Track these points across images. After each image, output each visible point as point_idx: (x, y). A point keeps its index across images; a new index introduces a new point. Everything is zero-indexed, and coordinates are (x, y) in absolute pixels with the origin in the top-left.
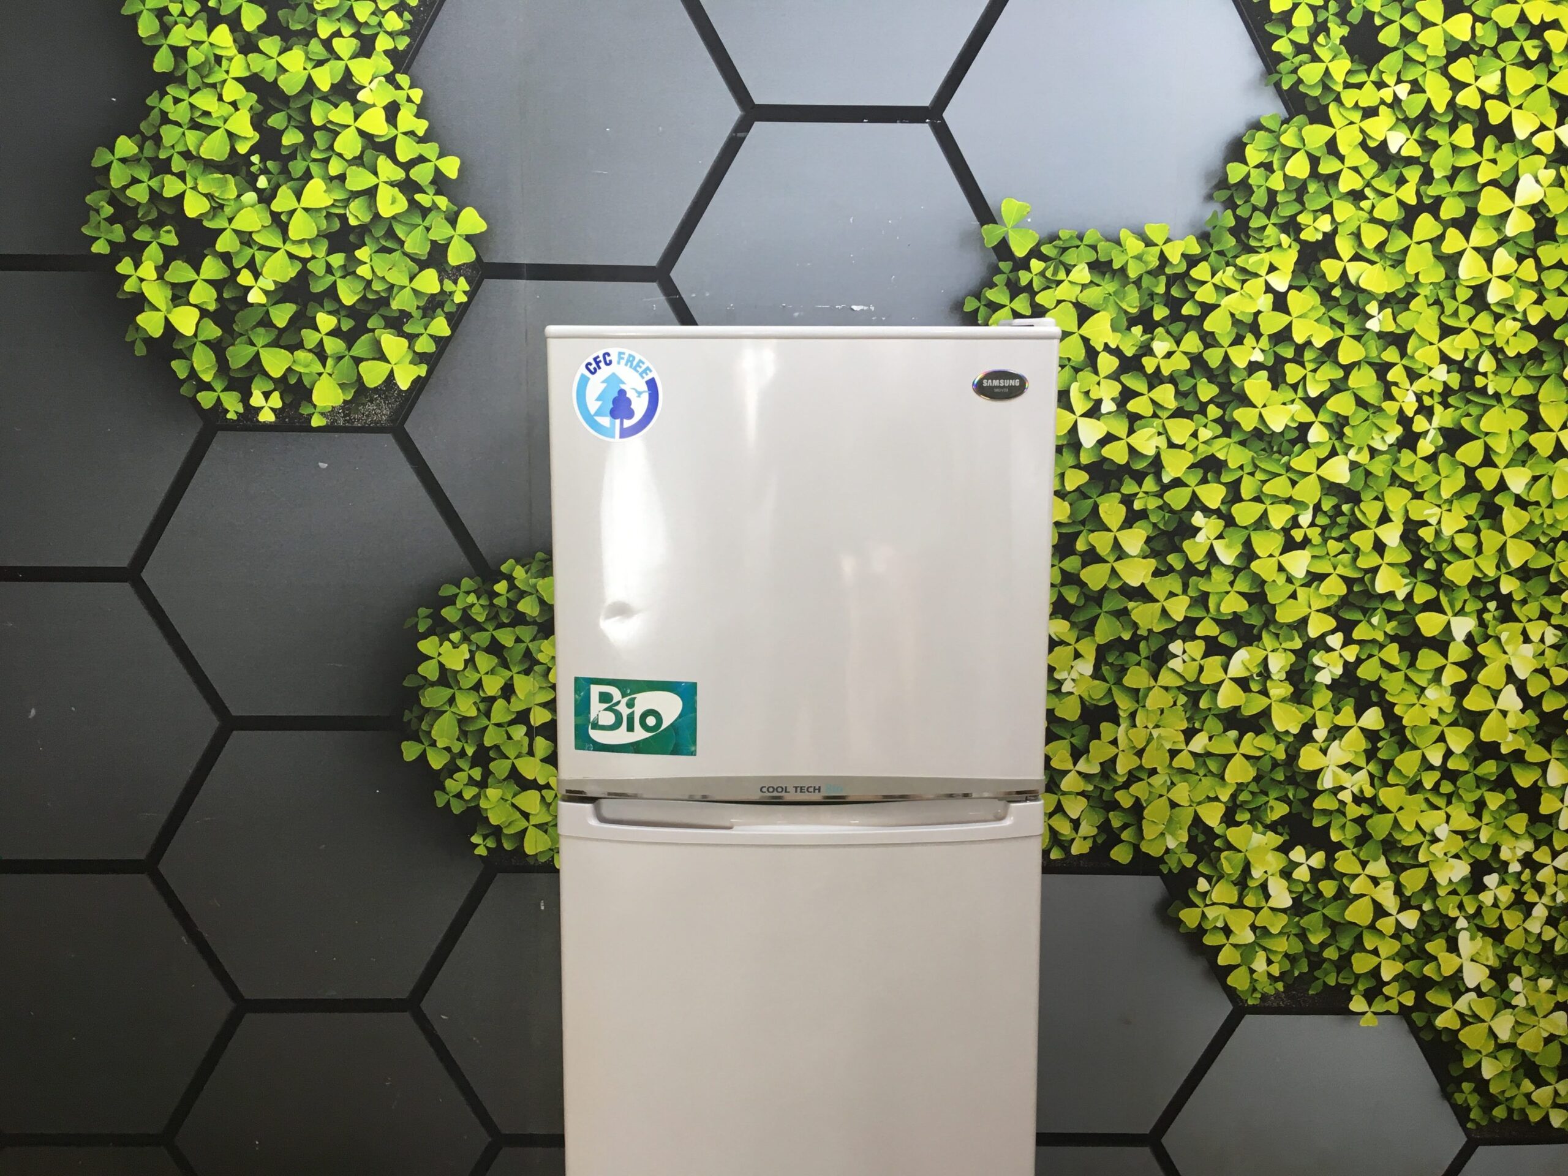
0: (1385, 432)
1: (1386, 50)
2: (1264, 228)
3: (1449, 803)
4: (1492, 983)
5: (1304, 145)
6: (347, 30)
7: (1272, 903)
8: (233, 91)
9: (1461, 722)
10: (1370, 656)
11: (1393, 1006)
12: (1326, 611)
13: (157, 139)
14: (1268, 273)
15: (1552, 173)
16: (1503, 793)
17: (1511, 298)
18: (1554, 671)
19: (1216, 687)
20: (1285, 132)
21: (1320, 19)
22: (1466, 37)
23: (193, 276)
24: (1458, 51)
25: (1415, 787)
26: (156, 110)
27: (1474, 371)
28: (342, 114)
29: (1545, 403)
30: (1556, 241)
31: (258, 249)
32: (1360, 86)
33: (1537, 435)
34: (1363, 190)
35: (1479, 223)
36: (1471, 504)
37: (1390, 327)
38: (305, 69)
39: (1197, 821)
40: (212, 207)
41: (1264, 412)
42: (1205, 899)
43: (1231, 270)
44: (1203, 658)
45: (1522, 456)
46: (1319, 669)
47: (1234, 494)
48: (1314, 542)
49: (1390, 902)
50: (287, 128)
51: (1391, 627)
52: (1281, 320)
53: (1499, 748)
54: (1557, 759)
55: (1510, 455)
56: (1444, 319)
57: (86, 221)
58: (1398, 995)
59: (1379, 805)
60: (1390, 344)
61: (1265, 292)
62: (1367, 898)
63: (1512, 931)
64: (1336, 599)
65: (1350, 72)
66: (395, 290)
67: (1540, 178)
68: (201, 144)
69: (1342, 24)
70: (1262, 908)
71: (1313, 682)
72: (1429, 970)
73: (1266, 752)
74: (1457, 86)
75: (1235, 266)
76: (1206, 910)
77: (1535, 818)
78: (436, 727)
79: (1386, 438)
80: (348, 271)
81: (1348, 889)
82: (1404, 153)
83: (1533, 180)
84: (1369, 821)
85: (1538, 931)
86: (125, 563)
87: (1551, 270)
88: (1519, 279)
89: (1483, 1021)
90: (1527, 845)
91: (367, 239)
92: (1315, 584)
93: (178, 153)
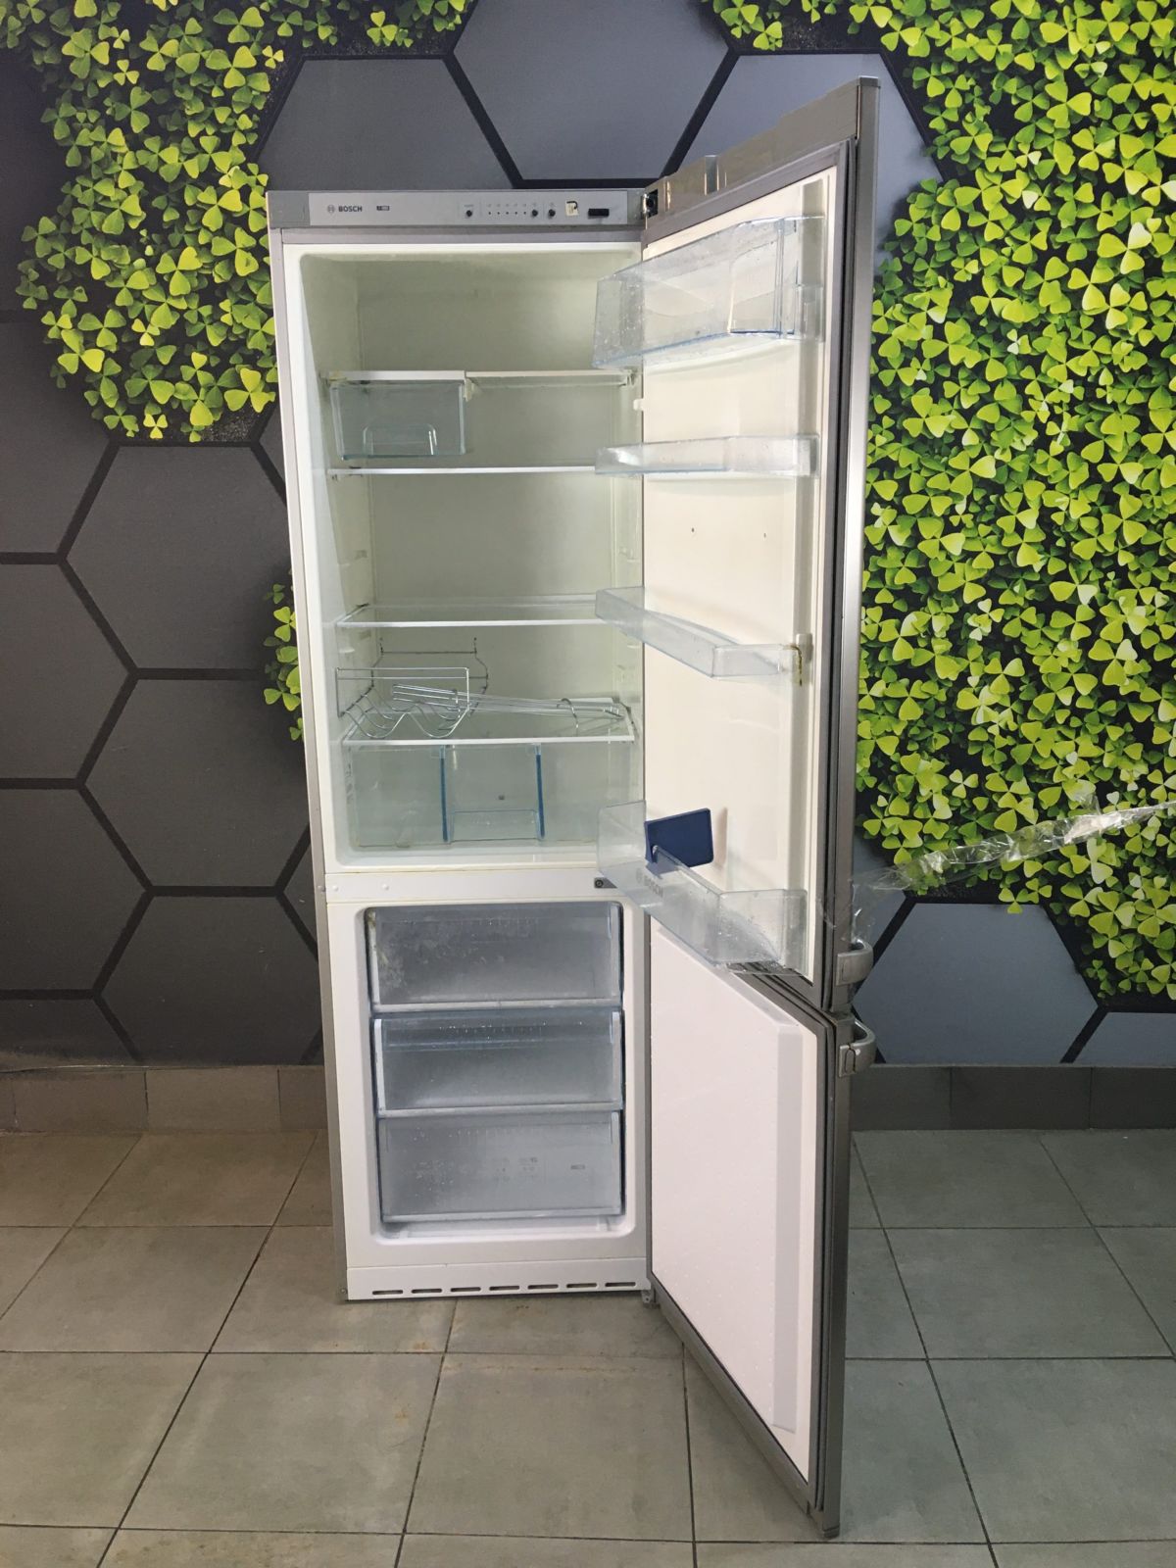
0: (1024, 436)
1: (1021, 125)
2: (925, 272)
3: (1077, 735)
4: (1115, 880)
5: (956, 204)
6: (210, 131)
7: (937, 815)
8: (125, 180)
9: (1087, 670)
10: (1013, 617)
11: (1033, 897)
12: (977, 581)
13: (70, 219)
14: (929, 308)
15: (1158, 221)
16: (1122, 727)
17: (1125, 325)
18: (1163, 629)
19: (891, 644)
20: (940, 193)
21: (967, 102)
22: (1086, 112)
23: (100, 326)
24: (1079, 123)
25: (1050, 723)
26: (69, 197)
27: (1096, 385)
28: (207, 196)
29: (1155, 411)
30: (1162, 277)
31: (148, 303)
32: (1000, 154)
33: (1147, 436)
34: (1003, 240)
35: (1098, 264)
36: (1093, 494)
37: (1027, 350)
38: (179, 161)
39: (877, 750)
40: (112, 272)
41: (927, 421)
42: (883, 813)
43: (899, 306)
44: (881, 620)
45: (1135, 454)
46: (972, 628)
47: (904, 489)
48: (967, 526)
49: (1031, 815)
50: (167, 207)
51: (1029, 594)
52: (940, 347)
53: (1118, 691)
54: (1167, 700)
55: (1125, 453)
56: (1070, 343)
57: (19, 285)
58: (1040, 887)
59: (1021, 736)
60: (1026, 365)
61: (927, 324)
62: (1012, 812)
63: (1128, 838)
64: (986, 572)
65: (992, 144)
66: (250, 334)
67: (1149, 226)
68: (102, 222)
69: (986, 104)
70: (928, 819)
71: (967, 639)
72: (1063, 869)
73: (931, 696)
74: (1080, 153)
75: (903, 303)
76: (884, 821)
77: (1149, 748)
78: (289, 677)
79: (1025, 441)
80: (215, 319)
81: (997, 803)
82: (1036, 208)
83: (1143, 228)
84: (1013, 750)
85: (1152, 838)
86: (53, 549)
87: (1159, 301)
88: (1132, 309)
89: (1110, 911)
90: (1143, 769)
91: (228, 294)
92: (968, 561)
93: (86, 229)
